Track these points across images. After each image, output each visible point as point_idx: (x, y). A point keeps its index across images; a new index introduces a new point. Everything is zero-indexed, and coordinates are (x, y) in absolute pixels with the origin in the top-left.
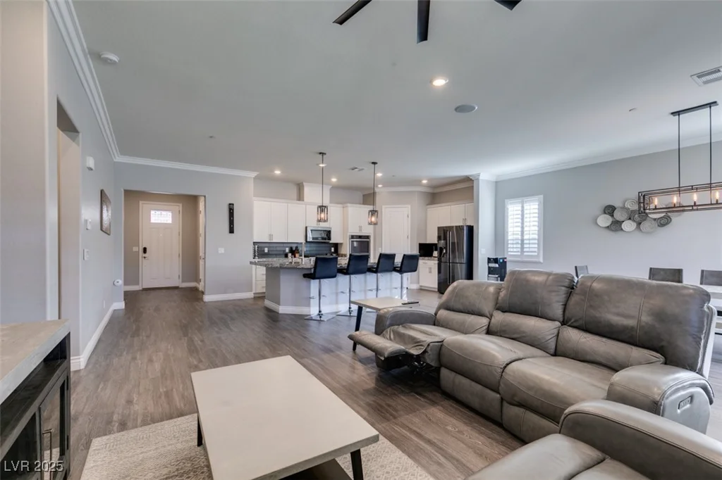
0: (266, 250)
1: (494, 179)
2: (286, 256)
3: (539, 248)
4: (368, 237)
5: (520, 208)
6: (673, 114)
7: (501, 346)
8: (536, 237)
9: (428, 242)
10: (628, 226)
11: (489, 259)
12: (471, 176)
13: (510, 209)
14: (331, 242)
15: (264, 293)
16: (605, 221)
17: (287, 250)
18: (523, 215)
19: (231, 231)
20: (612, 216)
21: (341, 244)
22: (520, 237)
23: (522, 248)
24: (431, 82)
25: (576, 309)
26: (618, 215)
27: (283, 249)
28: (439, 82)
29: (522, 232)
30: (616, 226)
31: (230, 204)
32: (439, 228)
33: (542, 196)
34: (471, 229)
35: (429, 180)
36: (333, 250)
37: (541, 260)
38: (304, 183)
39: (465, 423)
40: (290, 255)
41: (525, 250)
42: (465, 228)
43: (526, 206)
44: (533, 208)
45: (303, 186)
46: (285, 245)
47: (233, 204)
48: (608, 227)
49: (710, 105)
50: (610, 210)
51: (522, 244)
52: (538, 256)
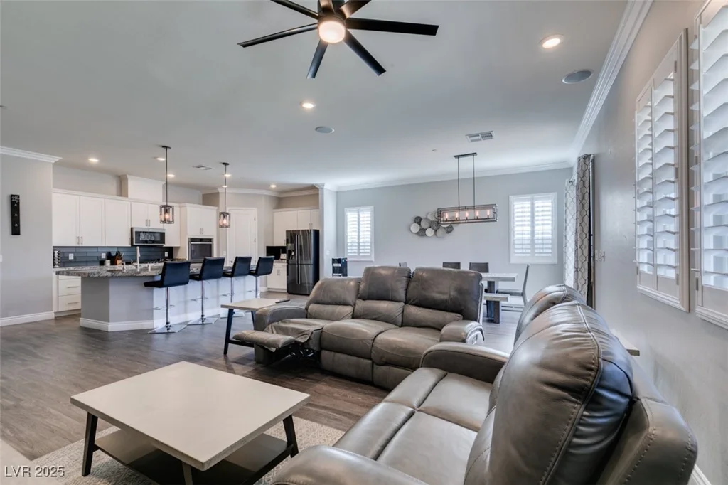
0: (71, 257)
1: (336, 190)
2: (102, 263)
3: (371, 250)
4: (210, 240)
5: (357, 216)
6: (455, 156)
7: (367, 325)
8: (369, 240)
9: (275, 245)
10: (430, 232)
11: (333, 260)
12: (317, 185)
13: (349, 216)
14: (165, 246)
15: (80, 310)
16: (415, 228)
17: (104, 256)
18: (359, 222)
19: (16, 231)
20: (420, 225)
21: (179, 248)
22: (356, 240)
23: (359, 249)
24: (301, 103)
25: (413, 293)
26: (424, 224)
27: (98, 255)
28: (308, 106)
29: (359, 236)
30: (422, 232)
31: (12, 196)
32: (287, 231)
33: (373, 206)
34: (317, 233)
35: (278, 185)
36: (166, 254)
37: (373, 260)
38: (128, 176)
39: (346, 389)
40: (108, 262)
41: (361, 251)
42: (312, 232)
43: (361, 215)
44: (366, 216)
45: (127, 179)
46: (100, 250)
47: (18, 196)
48: (417, 233)
49: (474, 154)
50: (418, 220)
51: (359, 246)
52: (371, 256)
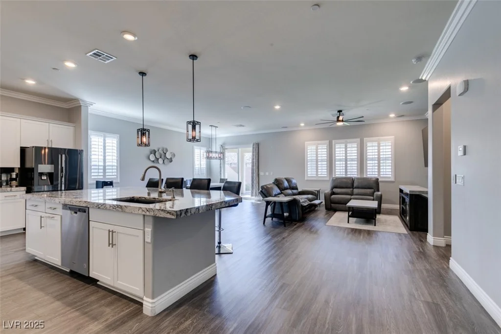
3: (117, 172)
5: (102, 140)
8: (116, 164)
10: (161, 161)
13: (92, 140)
16: (152, 157)
18: (105, 147)
20: (155, 155)
22: (102, 164)
23: (104, 172)
26: (158, 155)
29: (105, 160)
30: (156, 161)
33: (119, 135)
37: (119, 181)
41: (107, 174)
43: (108, 140)
44: (113, 143)
48: (153, 161)
50: (154, 152)
51: (104, 169)
52: (117, 177)
